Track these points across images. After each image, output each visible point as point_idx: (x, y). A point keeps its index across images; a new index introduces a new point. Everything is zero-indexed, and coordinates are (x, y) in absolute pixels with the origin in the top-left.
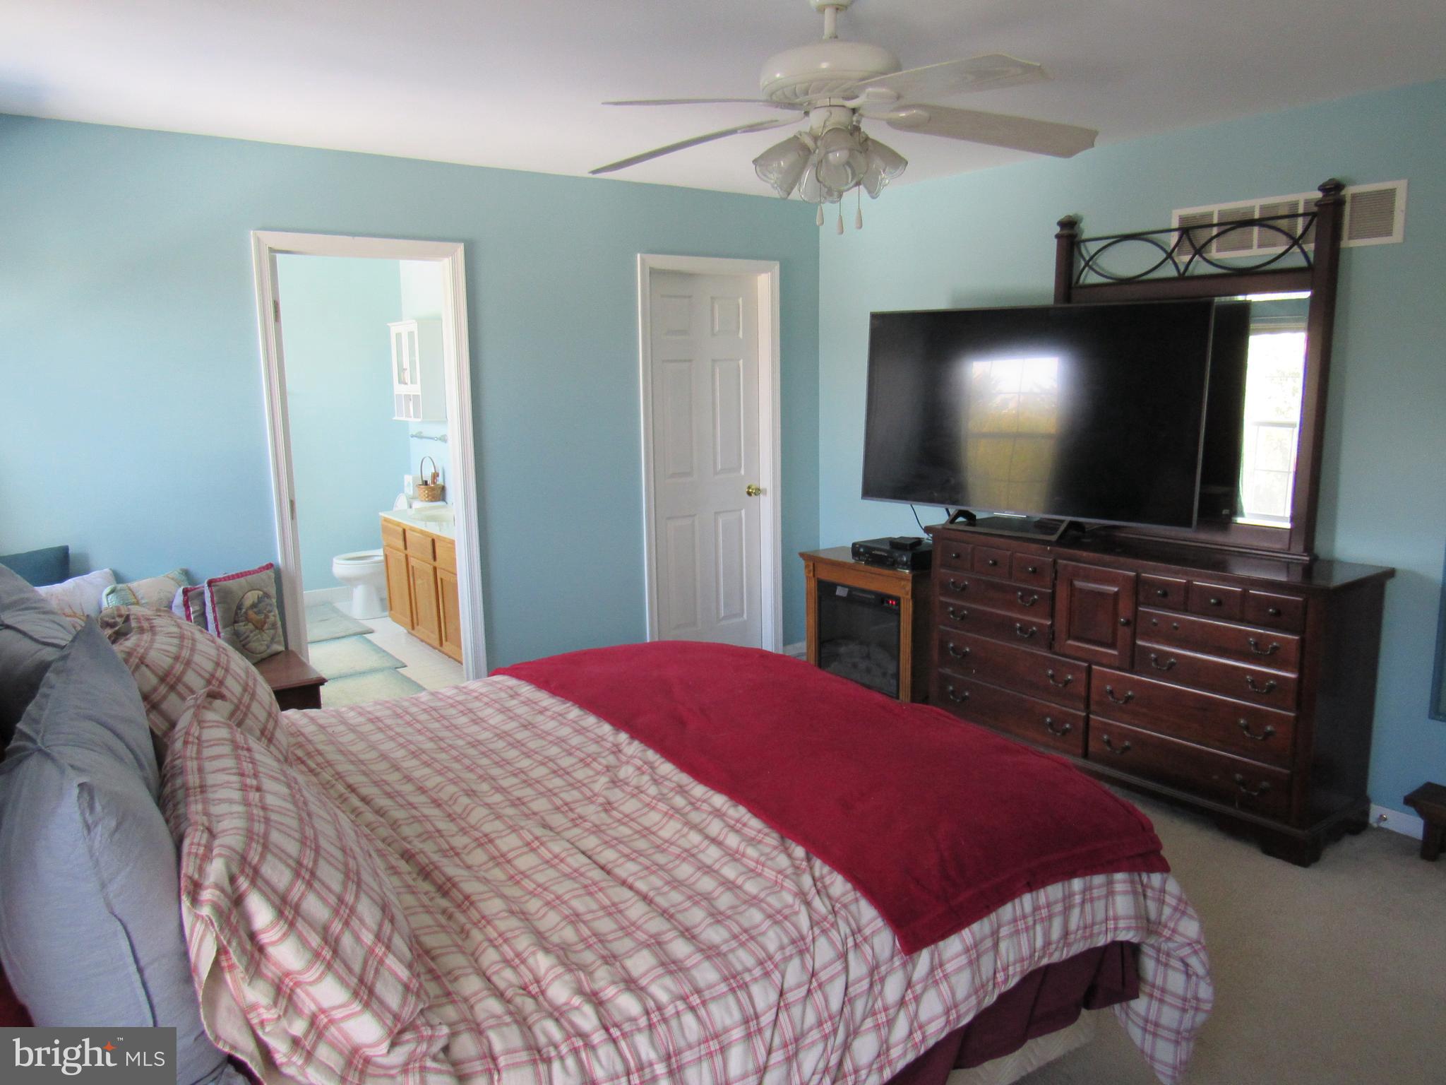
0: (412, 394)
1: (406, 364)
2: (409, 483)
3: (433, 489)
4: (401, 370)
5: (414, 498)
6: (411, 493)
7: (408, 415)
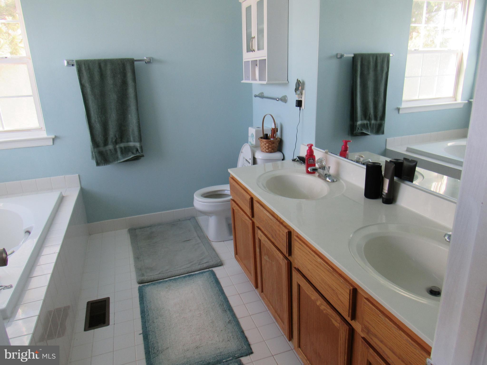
0: (258, 59)
1: (254, 33)
2: (252, 134)
3: (273, 142)
4: (250, 38)
5: (256, 147)
6: (254, 143)
7: (254, 79)
